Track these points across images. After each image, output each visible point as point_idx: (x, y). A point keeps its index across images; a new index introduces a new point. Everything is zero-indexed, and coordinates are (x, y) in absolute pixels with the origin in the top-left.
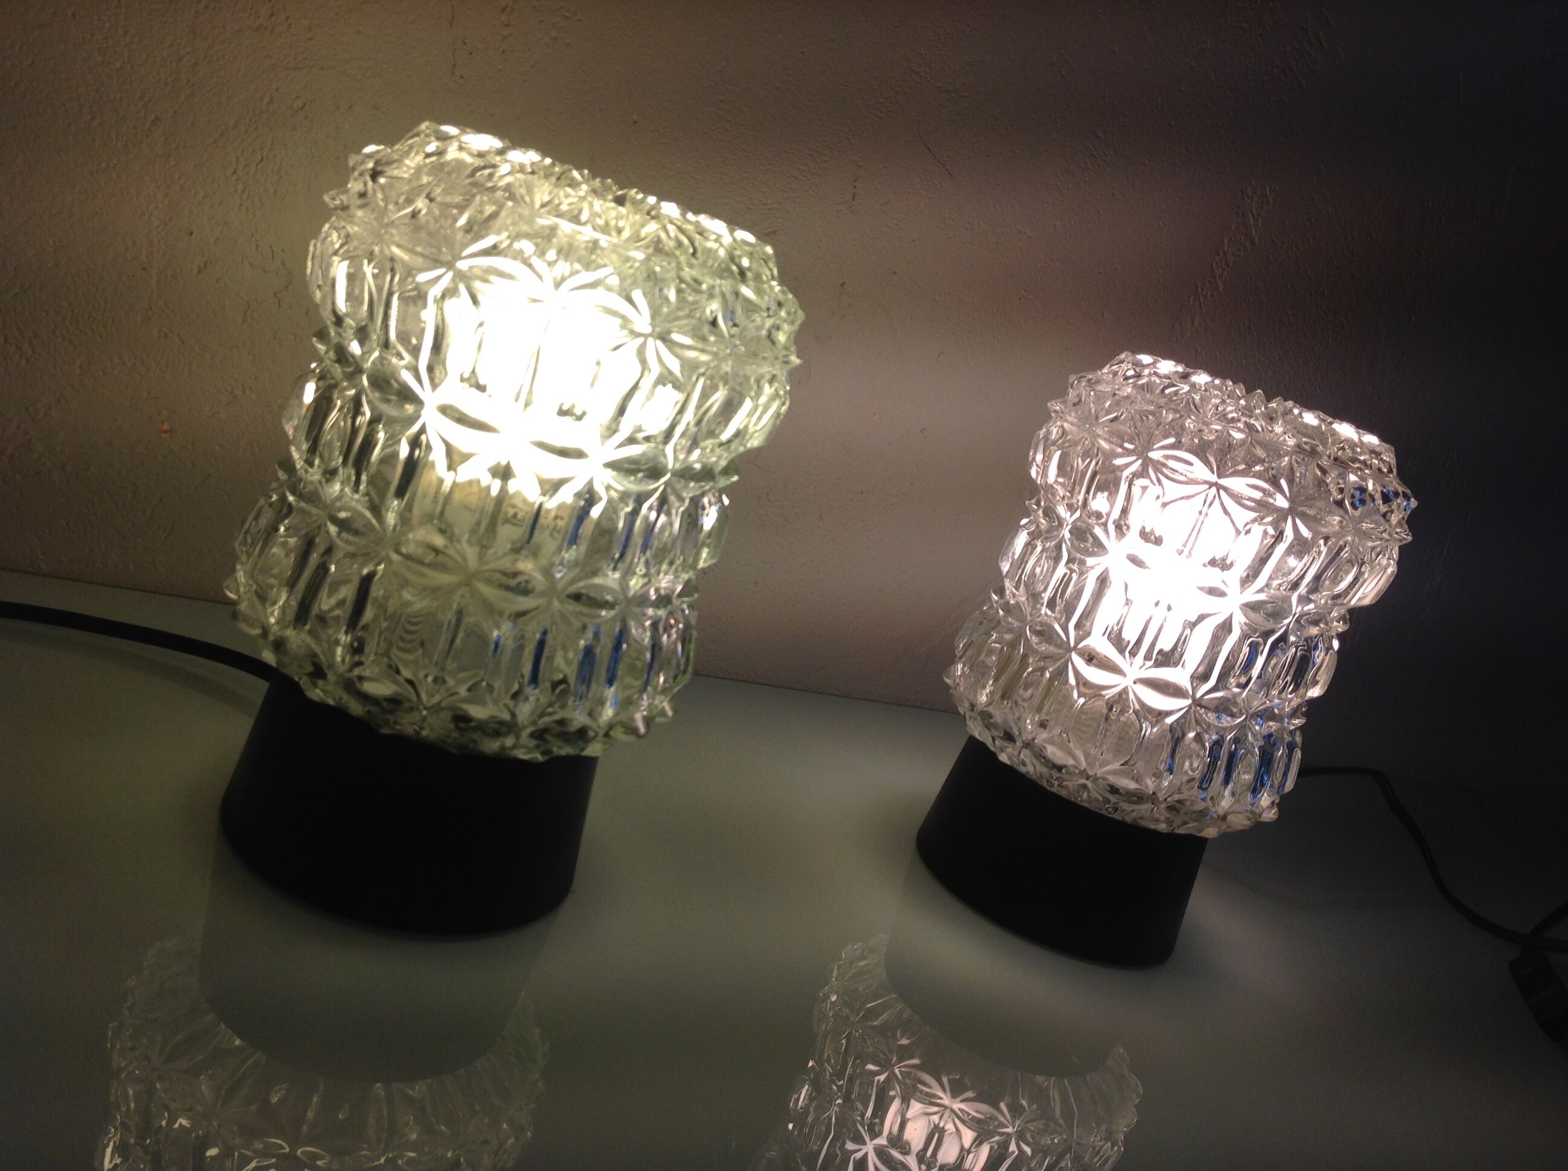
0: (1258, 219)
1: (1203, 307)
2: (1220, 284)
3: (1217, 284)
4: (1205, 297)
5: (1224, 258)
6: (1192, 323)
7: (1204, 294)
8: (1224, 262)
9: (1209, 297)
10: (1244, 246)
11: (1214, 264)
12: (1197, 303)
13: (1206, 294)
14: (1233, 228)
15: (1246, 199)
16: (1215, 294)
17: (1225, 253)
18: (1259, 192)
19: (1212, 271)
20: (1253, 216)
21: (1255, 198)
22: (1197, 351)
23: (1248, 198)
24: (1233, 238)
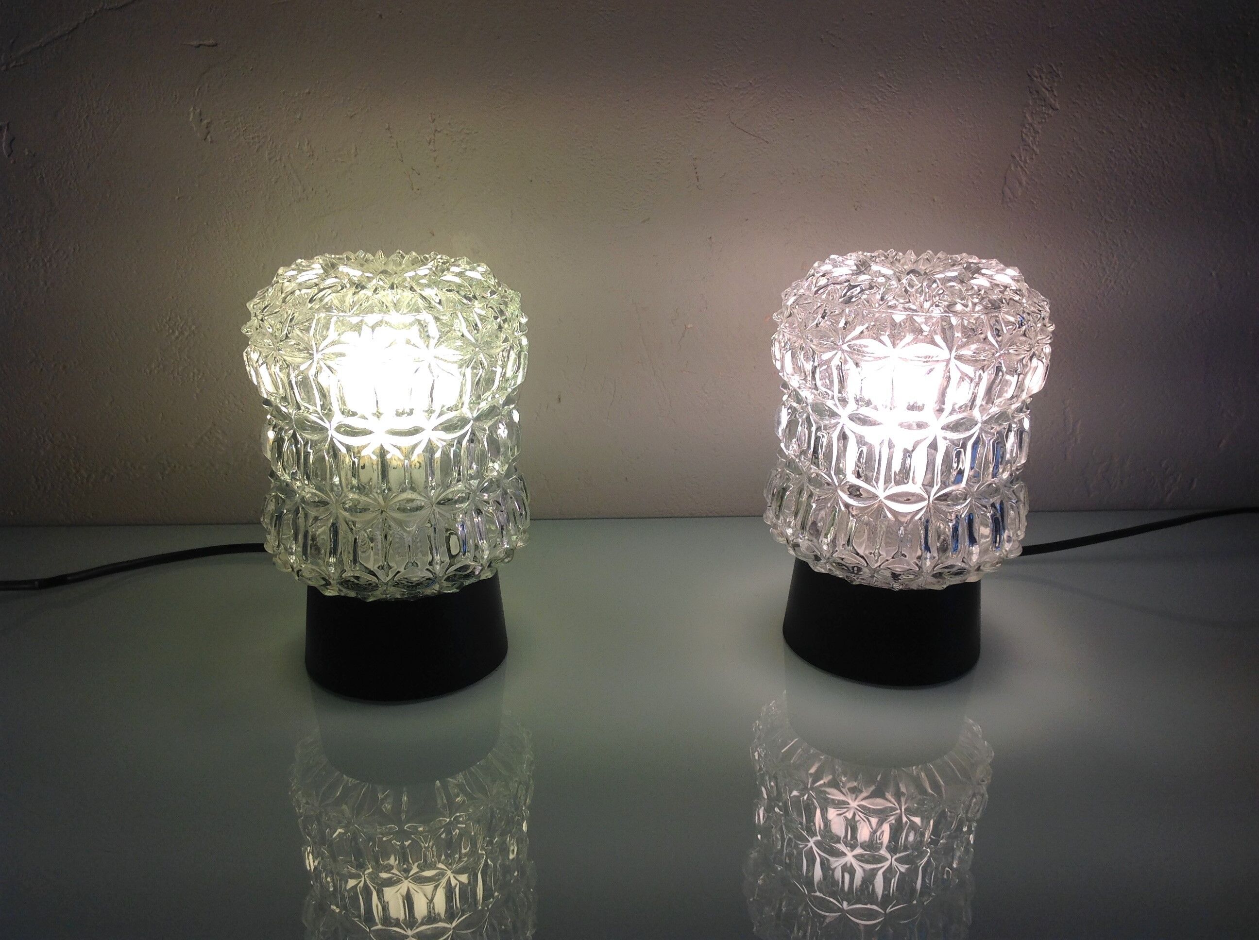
0: (1053, 91)
1: (1026, 170)
2: (1035, 148)
3: (1033, 149)
4: (1025, 162)
5: (1031, 128)
6: (1020, 183)
7: (1023, 158)
8: (1032, 131)
9: (1028, 161)
10: (1048, 114)
11: (1024, 135)
12: (1019, 169)
13: (1025, 159)
14: (1031, 103)
15: (1035, 79)
16: (1034, 157)
17: (1030, 125)
18: (1045, 70)
19: (1023, 140)
20: (1047, 89)
21: (1043, 76)
22: (1033, 203)
23: (1037, 77)
24: (1034, 112)
